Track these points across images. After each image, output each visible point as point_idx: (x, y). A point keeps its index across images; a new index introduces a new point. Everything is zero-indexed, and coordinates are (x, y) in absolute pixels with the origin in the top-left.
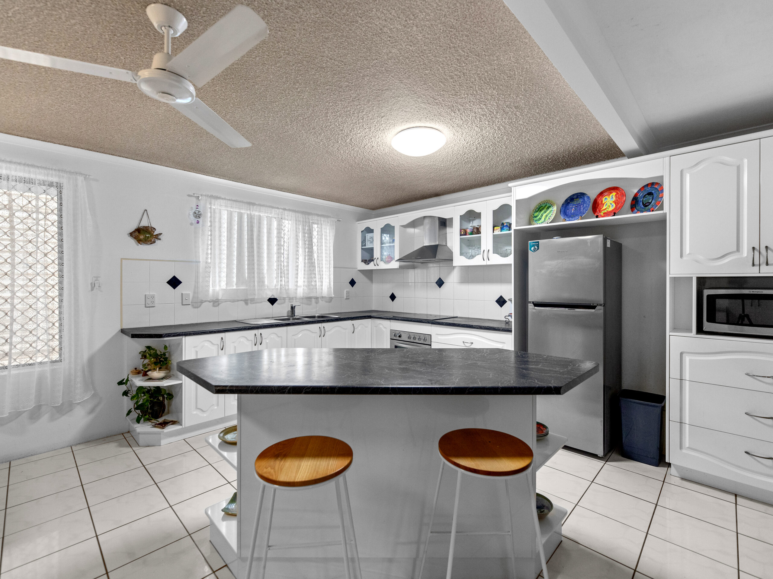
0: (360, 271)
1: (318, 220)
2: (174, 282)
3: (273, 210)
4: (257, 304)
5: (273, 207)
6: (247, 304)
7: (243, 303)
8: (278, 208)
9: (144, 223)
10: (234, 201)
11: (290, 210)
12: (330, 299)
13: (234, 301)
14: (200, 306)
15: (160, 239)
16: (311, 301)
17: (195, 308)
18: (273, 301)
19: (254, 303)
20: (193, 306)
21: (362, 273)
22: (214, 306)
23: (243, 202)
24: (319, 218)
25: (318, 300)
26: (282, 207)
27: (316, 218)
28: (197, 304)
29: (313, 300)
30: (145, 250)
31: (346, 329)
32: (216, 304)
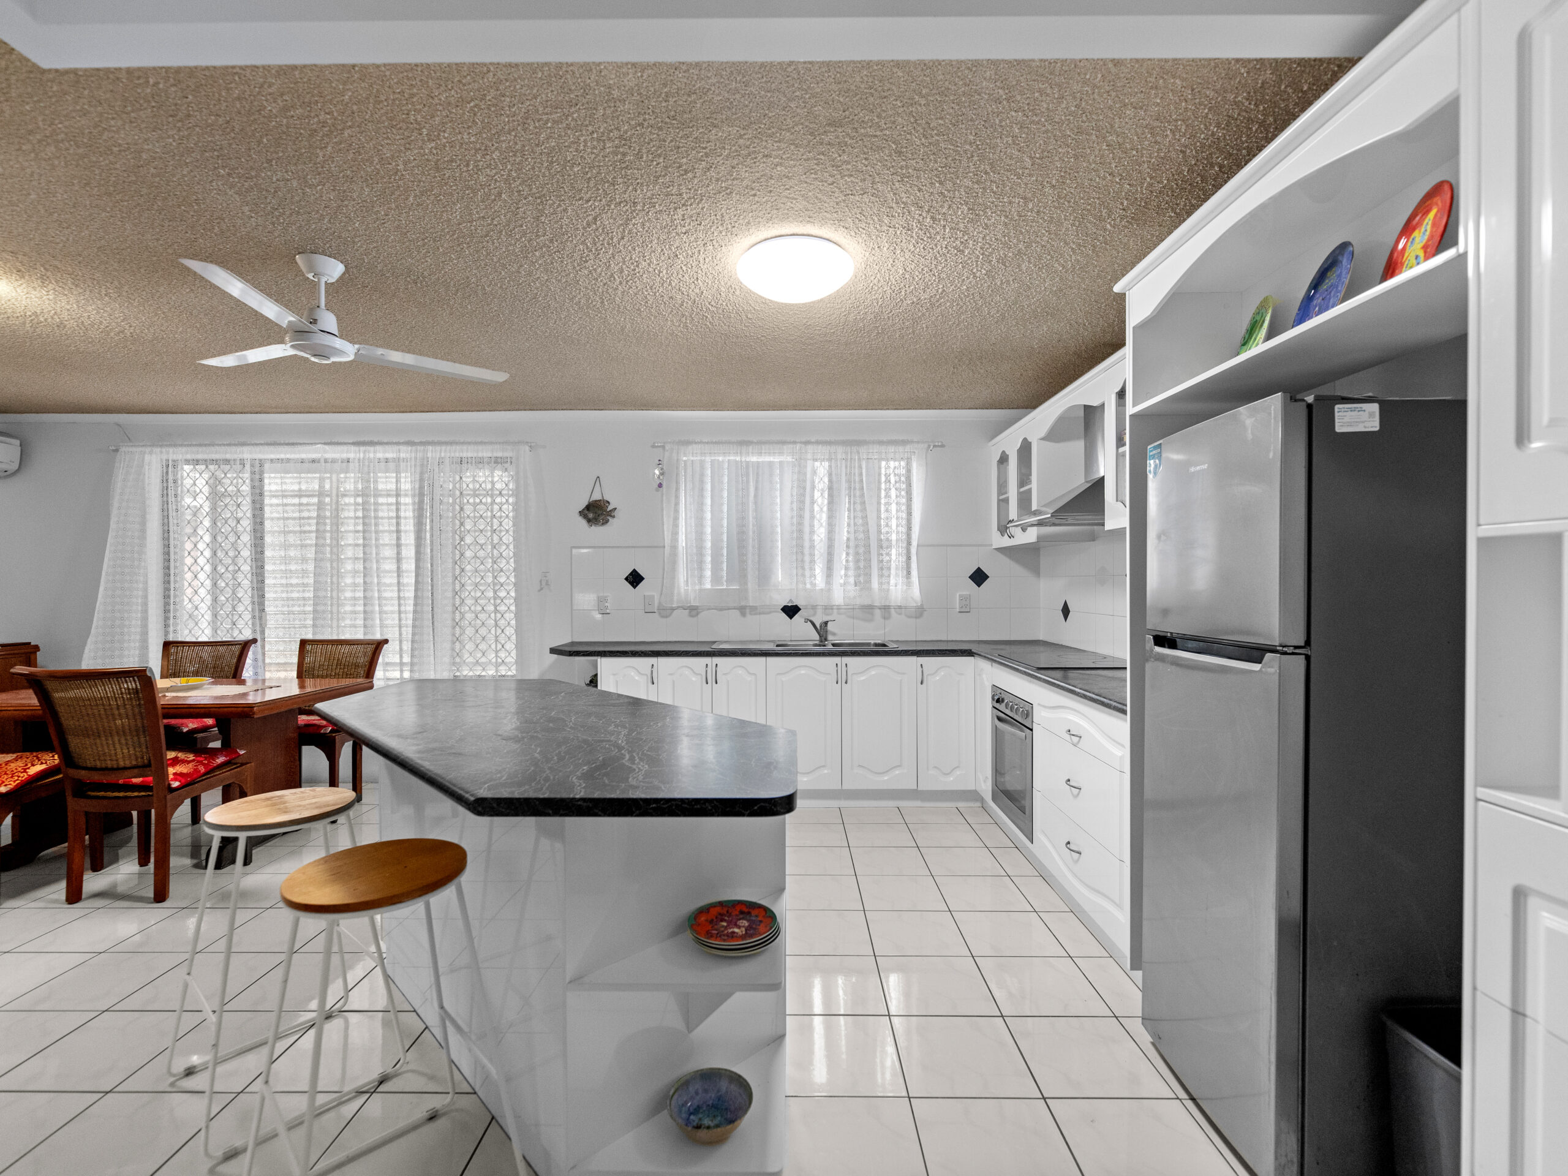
0: (999, 550)
1: (880, 453)
2: (635, 579)
3: (785, 447)
4: (762, 616)
5: (784, 443)
6: (743, 614)
7: (737, 612)
8: (795, 443)
9: (597, 496)
10: (716, 443)
11: (818, 443)
12: (919, 612)
13: (721, 609)
14: (671, 614)
15: (614, 517)
16: (872, 614)
17: (663, 617)
18: (791, 611)
19: (756, 614)
20: (660, 613)
21: (1005, 555)
22: (691, 616)
23: (729, 443)
24: (883, 448)
25: (889, 613)
26: (804, 440)
27: (876, 448)
28: (665, 612)
29: (878, 612)
30: (598, 532)
31: (904, 674)
32: (694, 613)
